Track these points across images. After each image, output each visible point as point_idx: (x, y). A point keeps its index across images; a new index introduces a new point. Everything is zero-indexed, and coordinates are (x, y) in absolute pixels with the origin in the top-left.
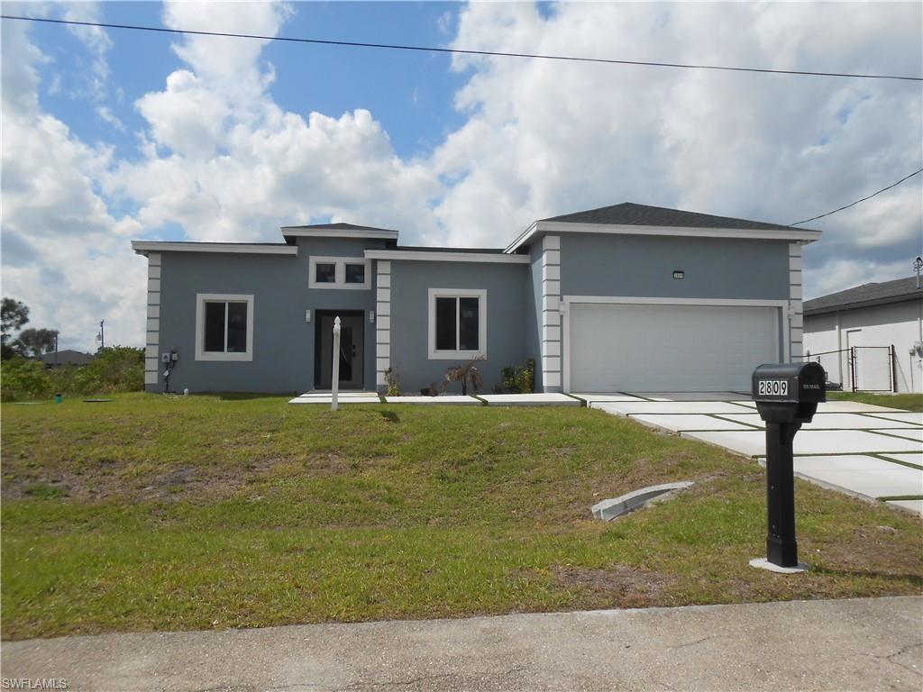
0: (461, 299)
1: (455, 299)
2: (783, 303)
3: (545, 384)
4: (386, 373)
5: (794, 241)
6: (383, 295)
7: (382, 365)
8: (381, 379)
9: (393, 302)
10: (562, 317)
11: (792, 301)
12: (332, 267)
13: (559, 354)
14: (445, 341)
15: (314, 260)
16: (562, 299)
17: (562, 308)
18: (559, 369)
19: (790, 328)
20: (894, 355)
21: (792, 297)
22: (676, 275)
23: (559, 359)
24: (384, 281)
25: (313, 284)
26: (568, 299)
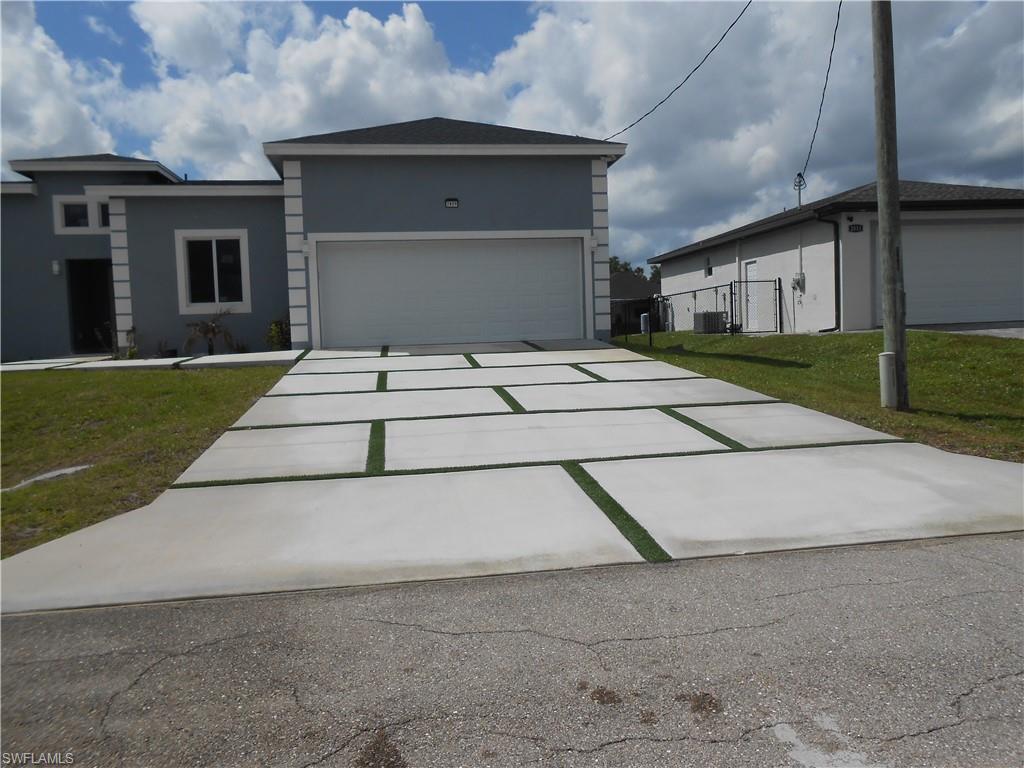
0: (217, 241)
1: (210, 242)
2: (585, 233)
3: (293, 339)
4: (129, 332)
5: (598, 157)
6: (119, 240)
7: (124, 323)
8: (122, 340)
9: (131, 247)
10: (306, 259)
11: (595, 231)
12: (83, 208)
13: (305, 304)
14: (200, 292)
15: (59, 201)
16: (306, 238)
17: (305, 249)
18: (306, 322)
19: (593, 263)
20: (780, 289)
21: (595, 225)
22: (448, 204)
23: (305, 309)
24: (118, 222)
25: (60, 228)
26: (314, 237)
